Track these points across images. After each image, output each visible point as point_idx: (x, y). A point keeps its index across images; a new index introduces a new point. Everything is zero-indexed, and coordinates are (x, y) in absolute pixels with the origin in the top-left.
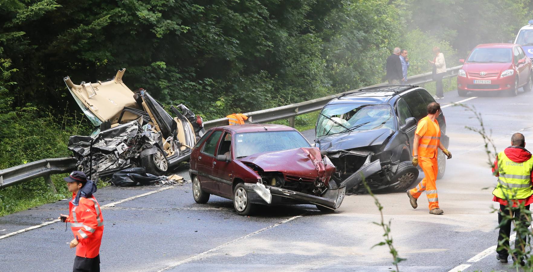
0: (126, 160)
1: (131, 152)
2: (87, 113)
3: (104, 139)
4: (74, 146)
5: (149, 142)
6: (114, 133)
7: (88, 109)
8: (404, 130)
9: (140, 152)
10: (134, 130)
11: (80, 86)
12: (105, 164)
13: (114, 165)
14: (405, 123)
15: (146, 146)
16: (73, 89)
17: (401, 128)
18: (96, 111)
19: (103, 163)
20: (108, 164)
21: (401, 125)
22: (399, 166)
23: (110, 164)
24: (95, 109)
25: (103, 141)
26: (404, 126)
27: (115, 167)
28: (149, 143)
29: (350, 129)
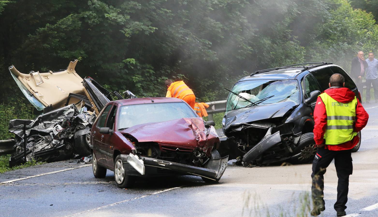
0: (60, 140)
1: (66, 133)
2: (31, 99)
3: (43, 122)
4: (15, 129)
5: (82, 123)
6: (52, 116)
7: (32, 95)
8: (309, 103)
9: (74, 133)
10: (70, 112)
11: (29, 75)
12: (41, 144)
13: (50, 145)
14: (309, 96)
15: (79, 127)
16: (20, 78)
17: (306, 101)
18: (40, 97)
19: (39, 144)
20: (44, 145)
21: (306, 98)
22: (301, 137)
23: (46, 145)
24: (40, 95)
25: (42, 124)
26: (309, 99)
27: (50, 147)
28: (83, 125)
29: (255, 104)
